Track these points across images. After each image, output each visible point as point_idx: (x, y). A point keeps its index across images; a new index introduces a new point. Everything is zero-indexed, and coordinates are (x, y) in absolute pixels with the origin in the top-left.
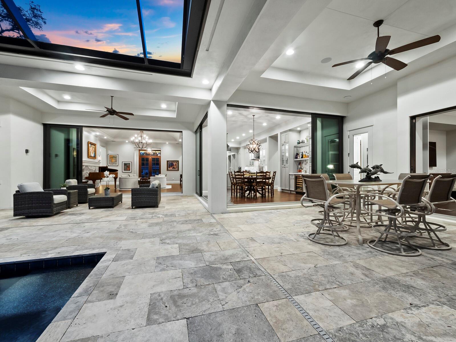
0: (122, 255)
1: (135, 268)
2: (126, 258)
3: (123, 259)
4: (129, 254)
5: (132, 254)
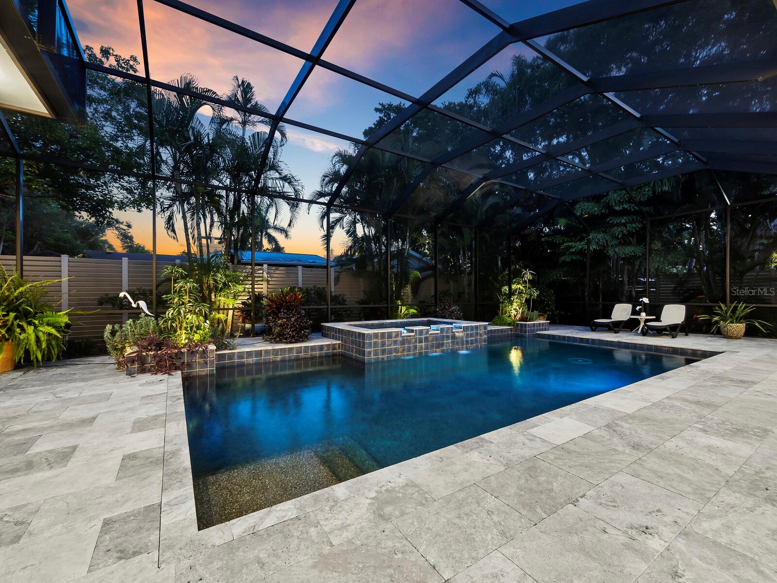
0: (141, 528)
1: (95, 498)
2: (125, 519)
3: (135, 516)
4: (118, 538)
5: (107, 537)
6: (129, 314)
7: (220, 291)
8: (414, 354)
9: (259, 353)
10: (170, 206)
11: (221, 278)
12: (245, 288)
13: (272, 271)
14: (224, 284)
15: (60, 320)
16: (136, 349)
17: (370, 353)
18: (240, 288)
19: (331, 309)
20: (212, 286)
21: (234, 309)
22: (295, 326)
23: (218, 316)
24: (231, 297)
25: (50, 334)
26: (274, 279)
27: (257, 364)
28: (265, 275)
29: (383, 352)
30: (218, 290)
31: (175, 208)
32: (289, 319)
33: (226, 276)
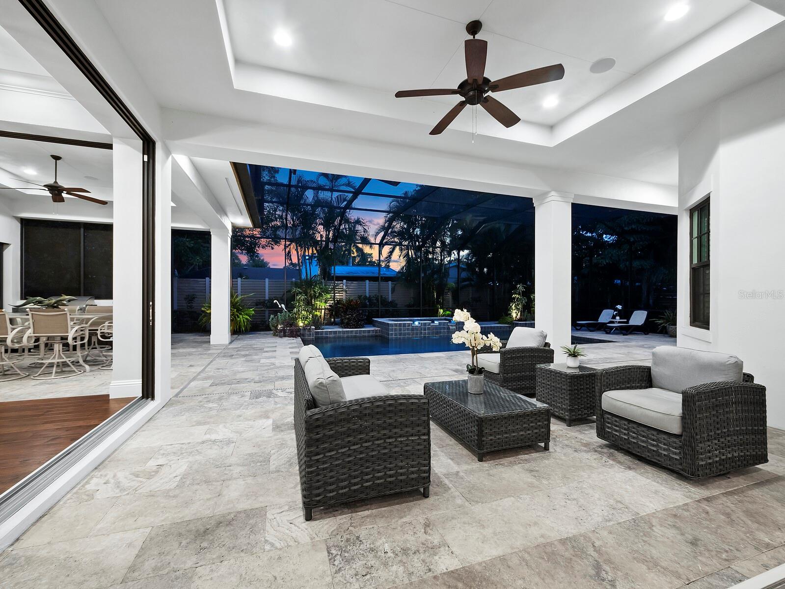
6: (269, 311)
7: (317, 298)
8: (420, 337)
9: (335, 332)
10: (289, 245)
11: (317, 290)
12: (331, 296)
13: (349, 285)
14: (319, 293)
15: (251, 312)
16: (282, 326)
17: (392, 334)
18: (329, 296)
19: (381, 310)
20: (312, 295)
21: (325, 309)
22: (355, 319)
23: (316, 313)
24: (323, 301)
25: (247, 319)
26: (350, 290)
27: (334, 338)
28: (344, 287)
29: (400, 334)
30: (316, 298)
31: (292, 246)
32: (352, 315)
33: (321, 289)
